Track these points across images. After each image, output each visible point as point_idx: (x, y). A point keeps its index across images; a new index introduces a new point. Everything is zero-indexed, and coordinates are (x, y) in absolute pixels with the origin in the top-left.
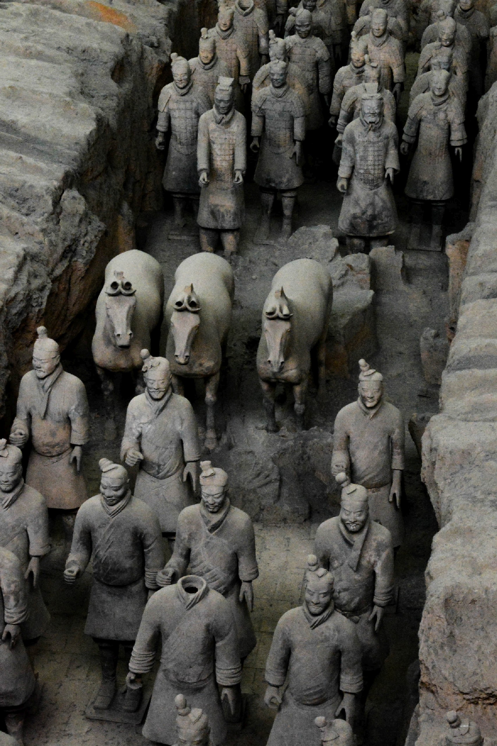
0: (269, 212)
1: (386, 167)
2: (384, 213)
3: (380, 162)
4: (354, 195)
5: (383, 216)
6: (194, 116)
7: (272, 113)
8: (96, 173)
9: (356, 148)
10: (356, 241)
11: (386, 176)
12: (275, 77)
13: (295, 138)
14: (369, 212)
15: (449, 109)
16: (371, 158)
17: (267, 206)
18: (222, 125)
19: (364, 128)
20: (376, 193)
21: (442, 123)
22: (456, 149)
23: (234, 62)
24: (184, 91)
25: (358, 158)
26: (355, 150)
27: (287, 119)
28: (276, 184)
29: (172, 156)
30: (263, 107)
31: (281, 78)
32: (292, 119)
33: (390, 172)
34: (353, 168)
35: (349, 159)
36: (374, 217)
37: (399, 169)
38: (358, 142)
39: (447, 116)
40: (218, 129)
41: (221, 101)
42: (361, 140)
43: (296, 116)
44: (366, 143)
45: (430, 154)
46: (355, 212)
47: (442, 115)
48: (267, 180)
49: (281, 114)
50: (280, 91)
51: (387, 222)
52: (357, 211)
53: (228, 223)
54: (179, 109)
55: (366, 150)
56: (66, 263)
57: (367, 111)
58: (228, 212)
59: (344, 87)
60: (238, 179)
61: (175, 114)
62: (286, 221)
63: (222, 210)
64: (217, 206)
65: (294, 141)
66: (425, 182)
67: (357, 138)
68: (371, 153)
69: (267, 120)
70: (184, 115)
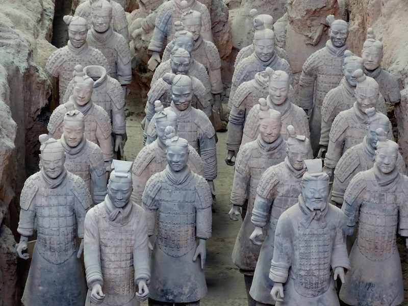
1: (333, 267)
3: (326, 261)
4: (292, 305)
6: (68, 213)
9: (294, 243)
11: (335, 278)
12: (175, 159)
13: (198, 235)
15: (398, 190)
16: (315, 256)
18: (117, 222)
19: (305, 217)
20: (320, 301)
21: (390, 208)
22: (407, 240)
24: (57, 182)
25: (297, 256)
26: (292, 245)
27: (190, 211)
28: (175, 296)
29: (39, 266)
30: (157, 198)
32: (195, 211)
33: (340, 272)
34: (290, 269)
35: (286, 257)
38: (297, 235)
39: (396, 199)
40: (112, 228)
41: (117, 191)
42: (302, 233)
43: (201, 207)
44: (307, 237)
45: (376, 248)
47: (389, 198)
48: (162, 291)
49: (181, 206)
50: (181, 177)
54: (48, 205)
57: (311, 196)
59: (250, 168)
60: (143, 290)
61: (44, 212)
65: (198, 239)
66: (370, 284)
67: (296, 230)
68: (314, 249)
69: (163, 215)
70: (56, 213)
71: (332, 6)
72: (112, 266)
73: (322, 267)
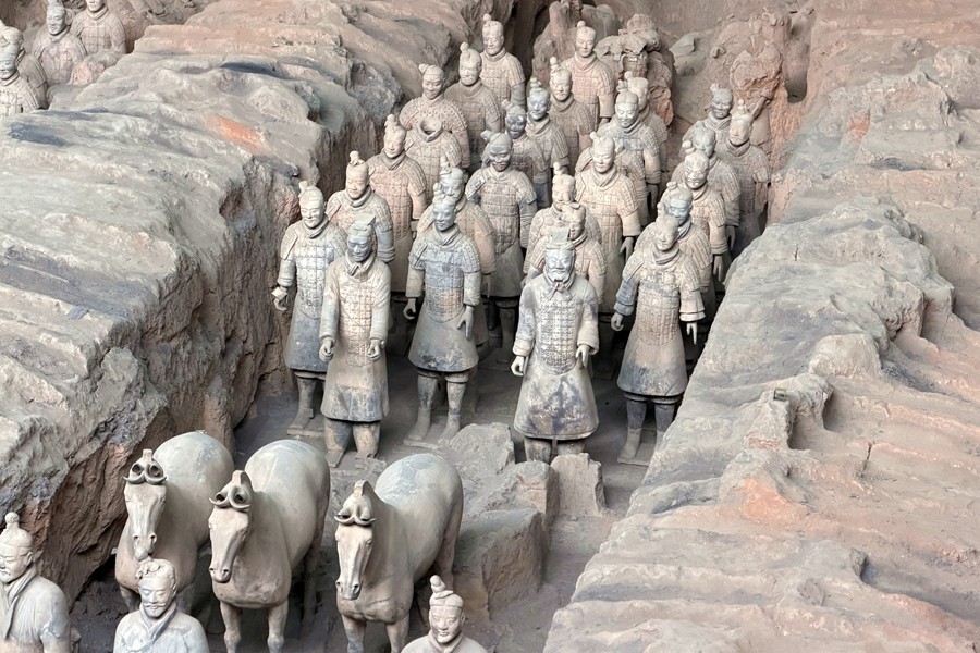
0: (428, 403)
1: (578, 343)
2: (575, 407)
3: (570, 336)
4: (534, 380)
5: (574, 412)
6: (327, 265)
7: (433, 266)
8: (170, 333)
9: (538, 315)
10: (539, 446)
11: (578, 355)
12: (439, 217)
13: (465, 302)
14: (555, 405)
15: (678, 270)
16: (556, 330)
17: (426, 394)
18: (357, 278)
19: (548, 287)
20: (564, 379)
21: (667, 289)
22: (689, 326)
23: (404, 200)
24: (315, 232)
25: (539, 330)
26: (535, 317)
27: (456, 275)
28: (438, 364)
30: (422, 258)
31: (448, 218)
32: (461, 274)
33: (583, 349)
34: (533, 342)
35: (528, 329)
36: (561, 413)
37: (597, 347)
38: (539, 306)
39: (675, 279)
40: (351, 282)
41: (355, 244)
42: (544, 305)
43: (467, 271)
44: (550, 309)
45: (652, 331)
46: (535, 404)
47: (667, 278)
48: (425, 357)
49: (446, 268)
50: (447, 237)
51: (579, 420)
52: (539, 403)
53: (363, 412)
54: (307, 256)
55: (550, 319)
56: (97, 445)
57: (552, 265)
58: (362, 397)
60: (374, 350)
61: (302, 263)
62: (451, 417)
63: (354, 394)
64: (348, 388)
65: (465, 305)
66: (644, 369)
67: (539, 301)
68: (557, 323)
69: (427, 276)
70: (313, 265)
71: (775, 78)
72: (351, 323)
73: (564, 342)
